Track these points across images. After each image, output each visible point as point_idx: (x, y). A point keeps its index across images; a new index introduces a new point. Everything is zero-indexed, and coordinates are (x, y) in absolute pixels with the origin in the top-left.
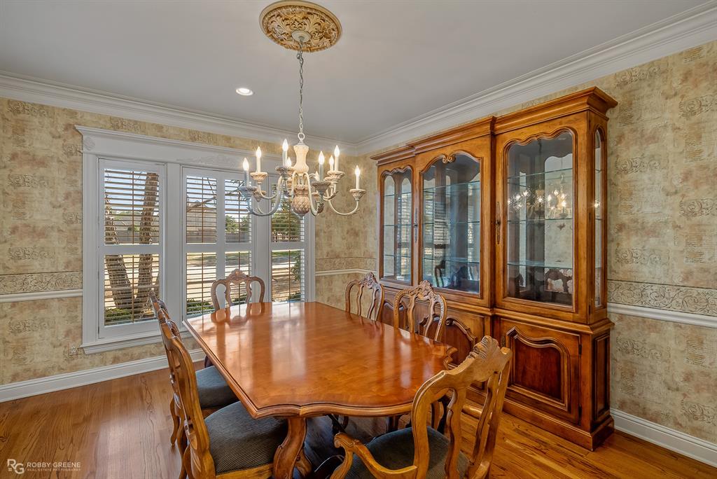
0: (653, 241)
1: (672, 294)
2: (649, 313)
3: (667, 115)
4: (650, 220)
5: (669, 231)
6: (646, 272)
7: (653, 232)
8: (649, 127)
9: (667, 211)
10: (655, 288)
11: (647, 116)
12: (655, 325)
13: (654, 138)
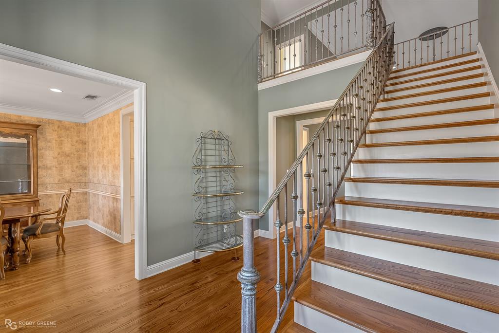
0: (50, 171)
1: (55, 186)
2: (49, 193)
3: (54, 136)
4: (49, 165)
5: (54, 169)
6: (47, 181)
7: (50, 169)
8: (49, 138)
9: (54, 163)
10: (50, 185)
11: (48, 134)
12: (50, 196)
13: (49, 141)
